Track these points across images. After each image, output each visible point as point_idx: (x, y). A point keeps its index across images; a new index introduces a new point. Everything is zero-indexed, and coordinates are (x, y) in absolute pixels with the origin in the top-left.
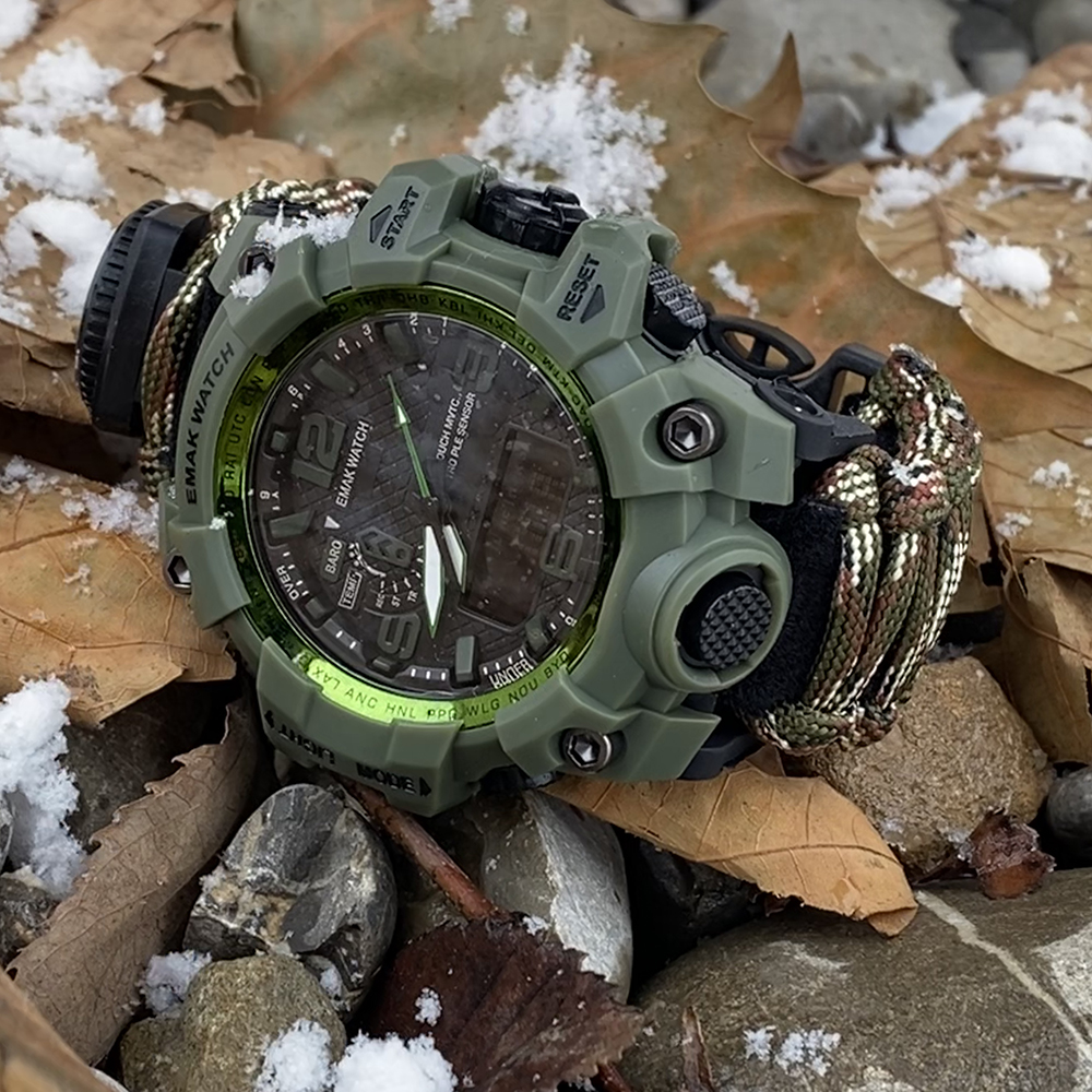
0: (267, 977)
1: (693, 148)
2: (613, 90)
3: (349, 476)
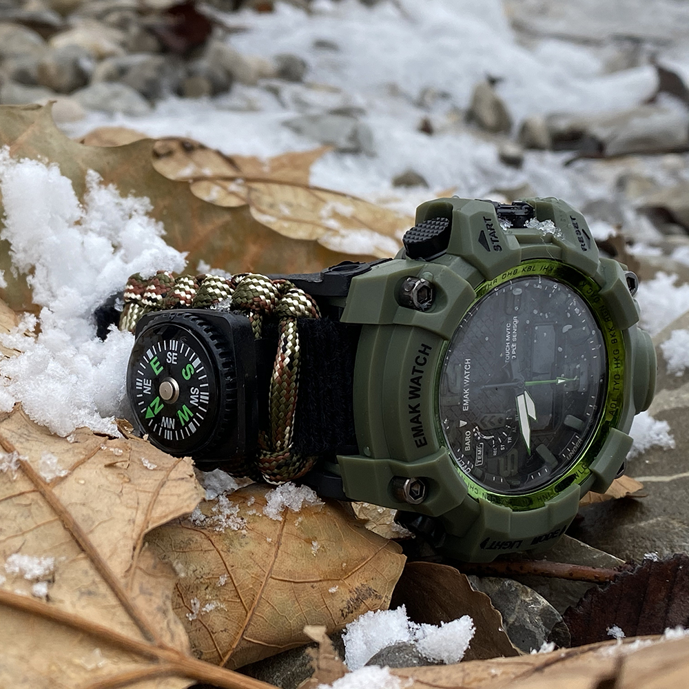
1: (164, 207)
2: (116, 190)
3: (466, 392)
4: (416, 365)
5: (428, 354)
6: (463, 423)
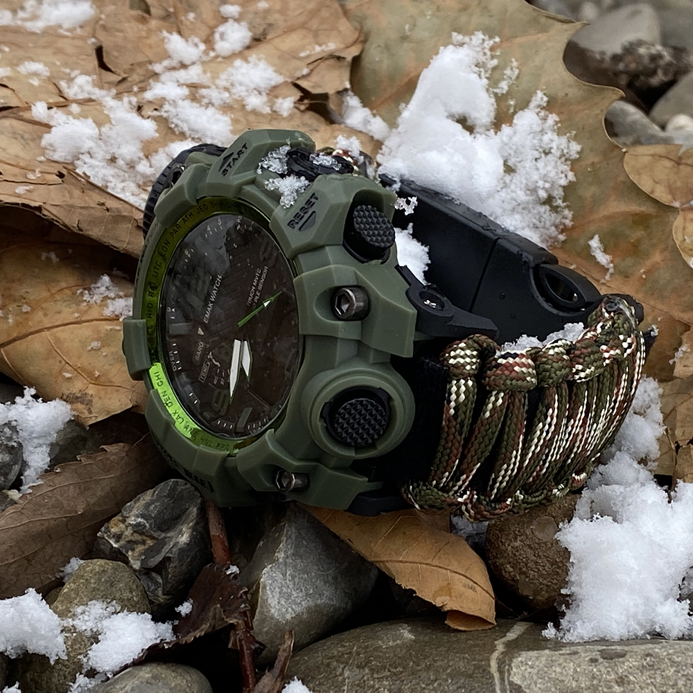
1: (593, 164)
2: (557, 123)
3: (210, 306)
6: (200, 332)
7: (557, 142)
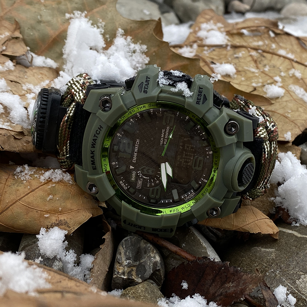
0: (146, 289)
1: (155, 52)
2: (131, 39)
3: (135, 154)
4: (95, 133)
5: (101, 130)
6: (131, 167)
7: (137, 47)
